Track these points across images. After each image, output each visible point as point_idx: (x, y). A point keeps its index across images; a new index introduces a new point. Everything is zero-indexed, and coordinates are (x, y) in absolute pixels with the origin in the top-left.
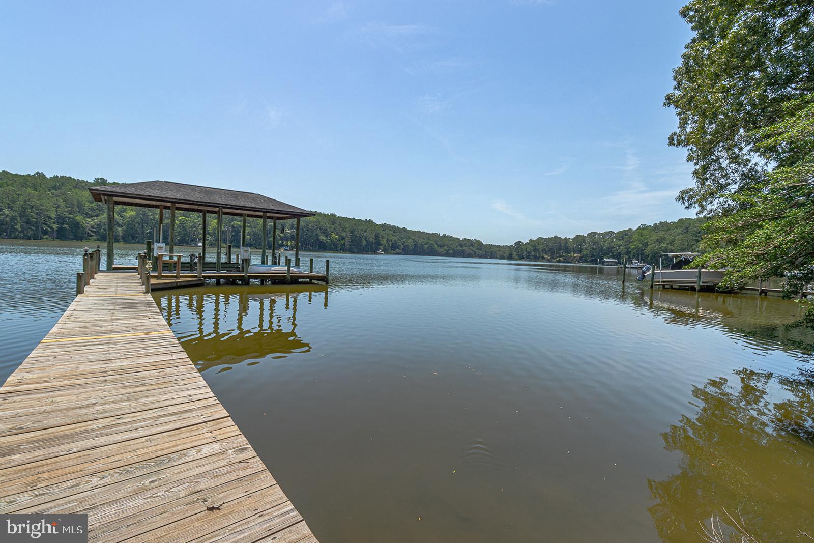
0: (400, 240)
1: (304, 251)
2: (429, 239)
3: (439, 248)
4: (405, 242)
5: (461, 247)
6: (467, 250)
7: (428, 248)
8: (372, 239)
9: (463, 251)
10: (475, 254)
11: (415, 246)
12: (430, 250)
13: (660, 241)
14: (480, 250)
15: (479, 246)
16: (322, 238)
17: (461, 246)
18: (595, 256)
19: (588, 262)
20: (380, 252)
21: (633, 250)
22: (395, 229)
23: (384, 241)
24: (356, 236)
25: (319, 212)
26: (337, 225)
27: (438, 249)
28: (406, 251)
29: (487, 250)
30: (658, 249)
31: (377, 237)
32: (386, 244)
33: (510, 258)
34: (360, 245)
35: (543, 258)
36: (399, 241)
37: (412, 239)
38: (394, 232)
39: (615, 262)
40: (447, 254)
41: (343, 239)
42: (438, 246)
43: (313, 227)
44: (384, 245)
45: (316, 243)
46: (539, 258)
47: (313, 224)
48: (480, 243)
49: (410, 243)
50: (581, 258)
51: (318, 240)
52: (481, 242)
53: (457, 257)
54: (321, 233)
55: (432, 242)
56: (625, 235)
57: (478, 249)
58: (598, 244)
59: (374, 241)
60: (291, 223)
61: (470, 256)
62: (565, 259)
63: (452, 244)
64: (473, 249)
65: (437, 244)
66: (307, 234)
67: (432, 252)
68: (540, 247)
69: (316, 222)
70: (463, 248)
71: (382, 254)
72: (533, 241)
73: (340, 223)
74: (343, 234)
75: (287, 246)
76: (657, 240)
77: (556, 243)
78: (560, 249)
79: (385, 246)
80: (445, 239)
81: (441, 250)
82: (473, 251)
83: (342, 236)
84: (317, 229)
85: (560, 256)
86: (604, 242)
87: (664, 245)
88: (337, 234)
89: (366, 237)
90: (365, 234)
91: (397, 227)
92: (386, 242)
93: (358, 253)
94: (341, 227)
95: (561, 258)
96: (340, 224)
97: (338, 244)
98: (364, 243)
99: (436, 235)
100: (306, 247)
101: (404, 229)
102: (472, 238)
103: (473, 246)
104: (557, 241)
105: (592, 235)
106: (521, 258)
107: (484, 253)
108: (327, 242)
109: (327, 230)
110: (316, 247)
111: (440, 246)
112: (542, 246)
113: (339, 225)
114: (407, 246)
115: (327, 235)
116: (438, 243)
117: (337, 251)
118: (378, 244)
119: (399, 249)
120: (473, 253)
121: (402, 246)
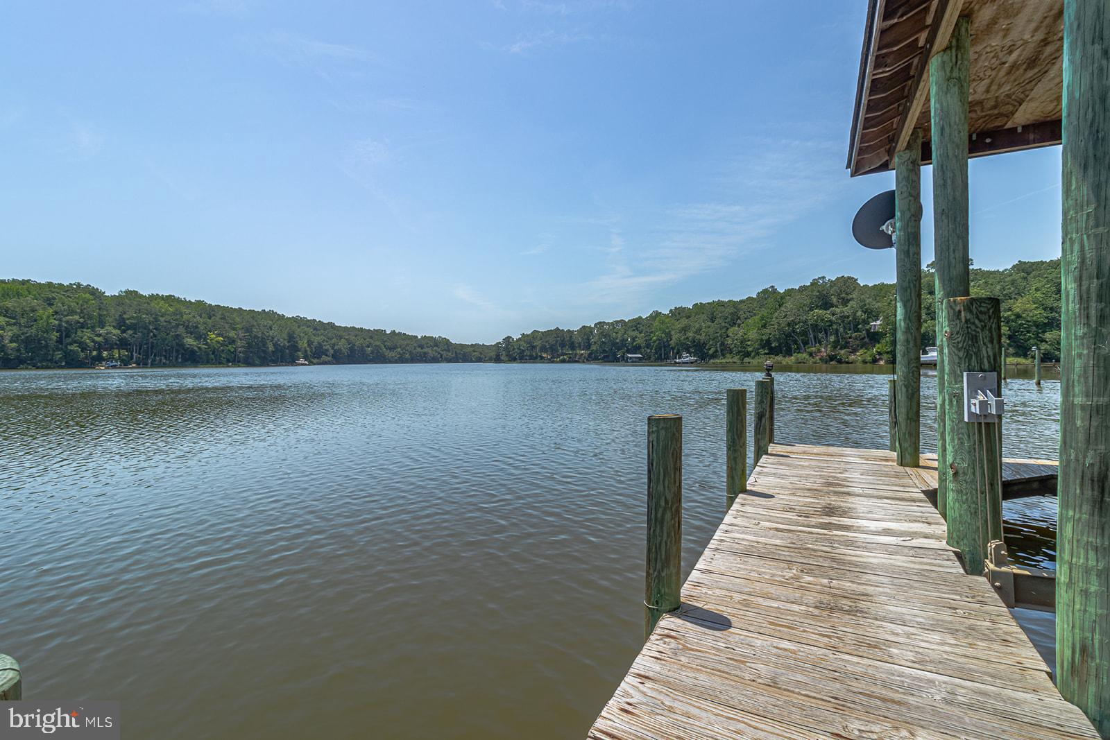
0: (327, 342)
1: (151, 367)
2: (371, 338)
3: (389, 351)
4: (334, 345)
5: (422, 349)
6: (430, 352)
7: (372, 353)
8: (283, 342)
9: (425, 353)
10: (441, 357)
11: (352, 350)
12: (375, 355)
13: (685, 330)
14: (449, 351)
15: (446, 346)
16: (190, 341)
17: (421, 347)
18: (607, 352)
19: (599, 359)
20: (302, 361)
21: (654, 342)
22: (316, 326)
23: (303, 344)
24: (256, 337)
25: (176, 296)
26: (217, 319)
27: (388, 353)
28: (339, 358)
29: (458, 352)
30: (684, 339)
31: (291, 337)
32: (308, 349)
33: (497, 360)
34: (264, 352)
35: (542, 358)
36: (325, 343)
37: (346, 339)
38: (315, 329)
39: (640, 358)
40: (401, 360)
41: (233, 342)
42: (386, 349)
43: (170, 323)
44: (303, 349)
45: (177, 351)
46: (536, 358)
47: (168, 318)
48: (447, 342)
49: (342, 345)
50: (590, 355)
51: (182, 345)
52: (448, 340)
53: (416, 363)
54: (187, 333)
55: (378, 343)
56: (637, 324)
57: (445, 350)
58: (609, 336)
59: (287, 344)
60: (117, 317)
61: (434, 360)
62: (570, 358)
63: (407, 345)
64: (439, 350)
65: (385, 346)
66: (155, 336)
67: (378, 358)
68: (538, 343)
69: (174, 314)
70: (425, 350)
71: (306, 365)
72: (528, 335)
73: (222, 314)
74: (232, 334)
75: (111, 358)
76: (683, 329)
77: (558, 337)
78: (563, 346)
79: (306, 351)
80: (396, 337)
81: (392, 354)
82: (439, 353)
83: (228, 338)
84: (177, 326)
85: (563, 354)
86: (617, 333)
87: (690, 334)
88: (218, 335)
89: (273, 338)
90: (271, 333)
91: (320, 321)
92: (306, 345)
93: (262, 365)
94: (227, 323)
95: (565, 357)
96: (223, 318)
97: (223, 351)
98: (271, 348)
99: (379, 333)
100: (154, 361)
101: (331, 325)
102: (436, 335)
103: (437, 346)
104: (559, 335)
105: (600, 325)
106: (512, 359)
107: (454, 355)
108: (199, 348)
109: (197, 327)
110: (177, 358)
111: (390, 349)
112: (540, 342)
113: (221, 319)
114: (340, 350)
115: (200, 337)
116: (386, 343)
117: (220, 363)
118: (295, 348)
119: (327, 355)
120: (439, 356)
121: (331, 351)
